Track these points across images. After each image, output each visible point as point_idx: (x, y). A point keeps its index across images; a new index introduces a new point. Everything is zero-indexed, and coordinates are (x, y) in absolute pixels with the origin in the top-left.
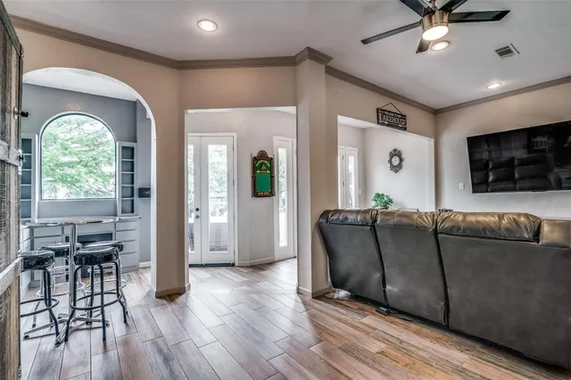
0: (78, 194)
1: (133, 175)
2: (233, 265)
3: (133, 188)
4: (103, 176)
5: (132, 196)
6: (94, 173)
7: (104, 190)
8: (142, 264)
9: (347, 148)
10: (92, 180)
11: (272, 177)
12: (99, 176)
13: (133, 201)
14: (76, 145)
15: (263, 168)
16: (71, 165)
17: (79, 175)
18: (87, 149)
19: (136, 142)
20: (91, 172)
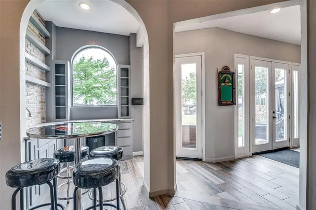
0: (101, 102)
1: (128, 88)
2: (201, 160)
3: (128, 98)
4: (112, 93)
5: (128, 104)
6: (108, 92)
7: (113, 101)
8: (135, 153)
9: (293, 63)
10: (107, 96)
11: (234, 88)
12: (110, 93)
13: (128, 107)
14: (100, 78)
15: (227, 81)
16: (98, 88)
17: (101, 93)
18: (105, 80)
19: (129, 64)
20: (107, 92)
